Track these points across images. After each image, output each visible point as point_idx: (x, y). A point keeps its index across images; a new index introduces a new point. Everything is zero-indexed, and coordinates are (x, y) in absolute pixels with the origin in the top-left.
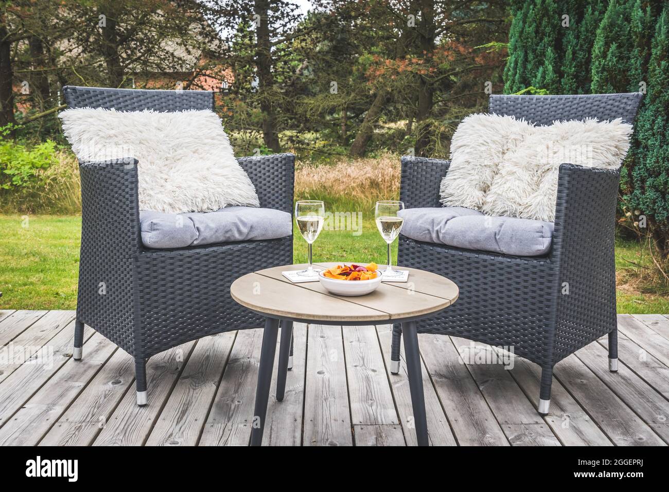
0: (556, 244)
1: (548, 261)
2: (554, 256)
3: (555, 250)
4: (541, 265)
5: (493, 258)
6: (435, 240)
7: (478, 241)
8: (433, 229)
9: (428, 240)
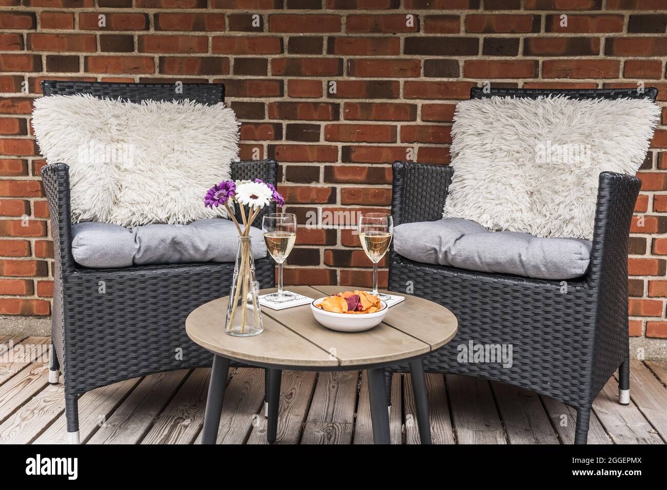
0: (595, 266)
1: (586, 286)
2: (593, 280)
3: (594, 273)
4: (578, 291)
5: (517, 283)
6: (441, 262)
7: (498, 264)
8: (440, 248)
9: (432, 261)
